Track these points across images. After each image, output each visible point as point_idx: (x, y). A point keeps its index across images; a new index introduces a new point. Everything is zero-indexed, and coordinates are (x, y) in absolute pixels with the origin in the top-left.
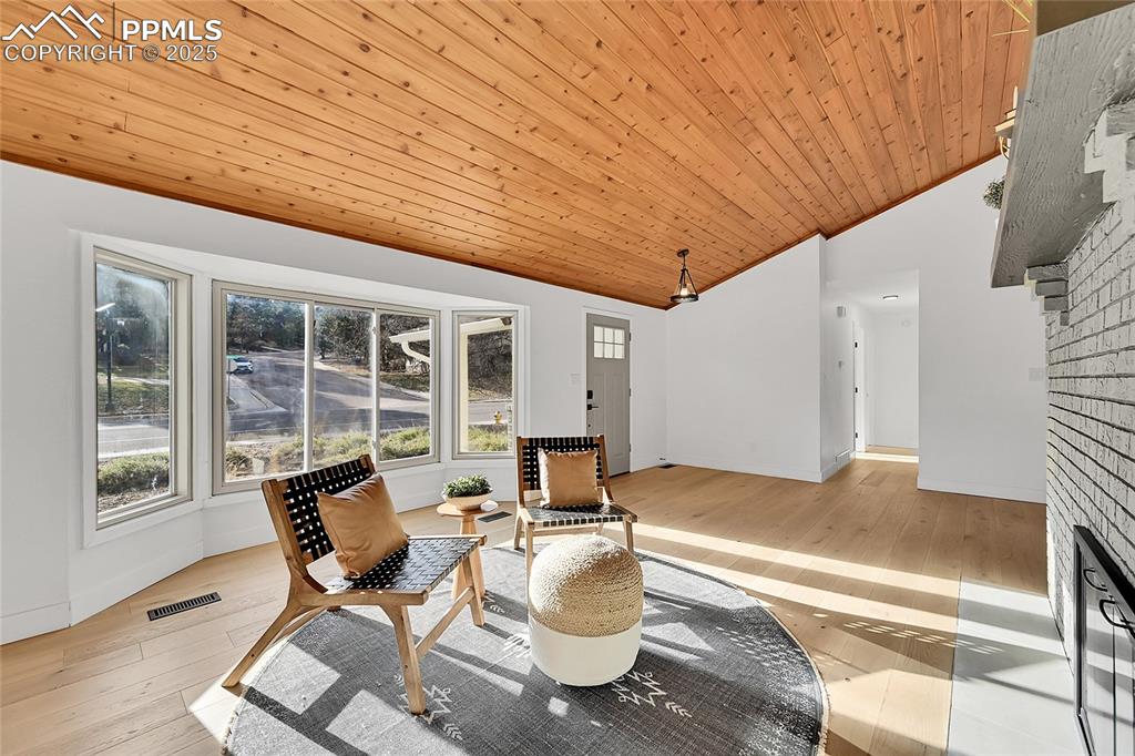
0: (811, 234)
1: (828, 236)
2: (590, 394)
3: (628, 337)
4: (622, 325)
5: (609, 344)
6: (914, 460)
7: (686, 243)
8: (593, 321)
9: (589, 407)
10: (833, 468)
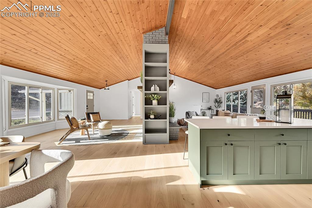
0: (127, 80)
1: (129, 80)
2: (87, 106)
3: (94, 95)
4: (92, 92)
5: (90, 96)
6: (140, 116)
7: (107, 79)
8: (88, 91)
9: (87, 109)
10: (130, 117)
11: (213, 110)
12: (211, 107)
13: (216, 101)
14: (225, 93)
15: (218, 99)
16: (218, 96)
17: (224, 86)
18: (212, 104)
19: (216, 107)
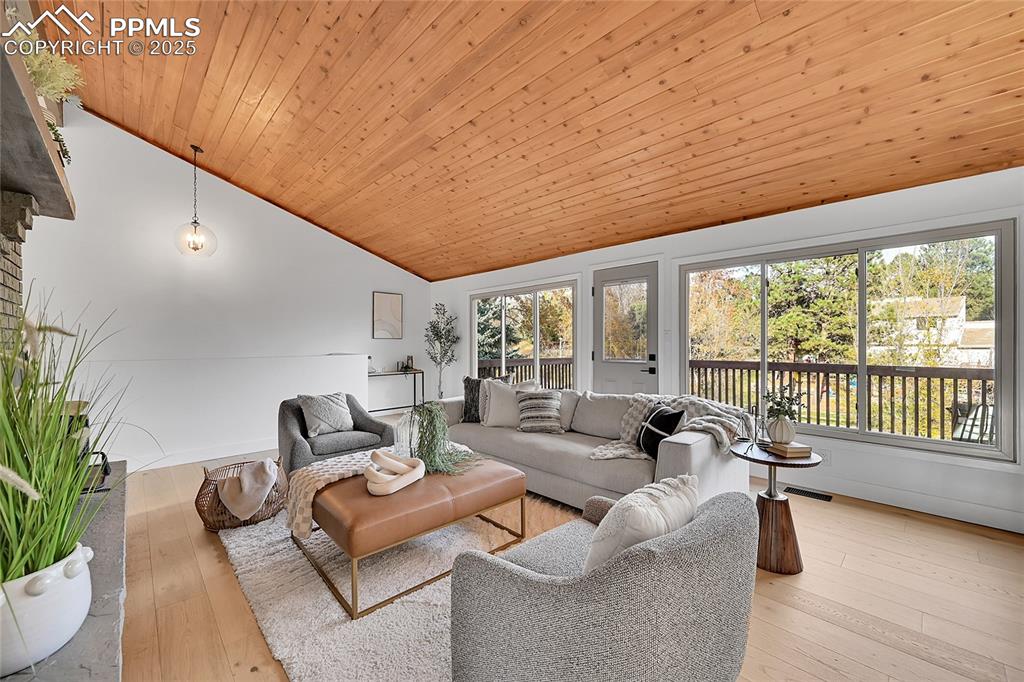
11: (419, 376)
12: (410, 358)
13: (436, 332)
14: (472, 298)
15: (443, 326)
16: (440, 309)
17: (471, 269)
18: (417, 346)
19: (433, 358)
